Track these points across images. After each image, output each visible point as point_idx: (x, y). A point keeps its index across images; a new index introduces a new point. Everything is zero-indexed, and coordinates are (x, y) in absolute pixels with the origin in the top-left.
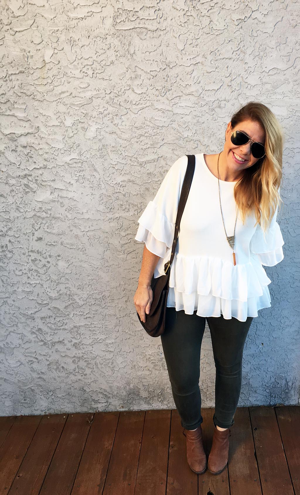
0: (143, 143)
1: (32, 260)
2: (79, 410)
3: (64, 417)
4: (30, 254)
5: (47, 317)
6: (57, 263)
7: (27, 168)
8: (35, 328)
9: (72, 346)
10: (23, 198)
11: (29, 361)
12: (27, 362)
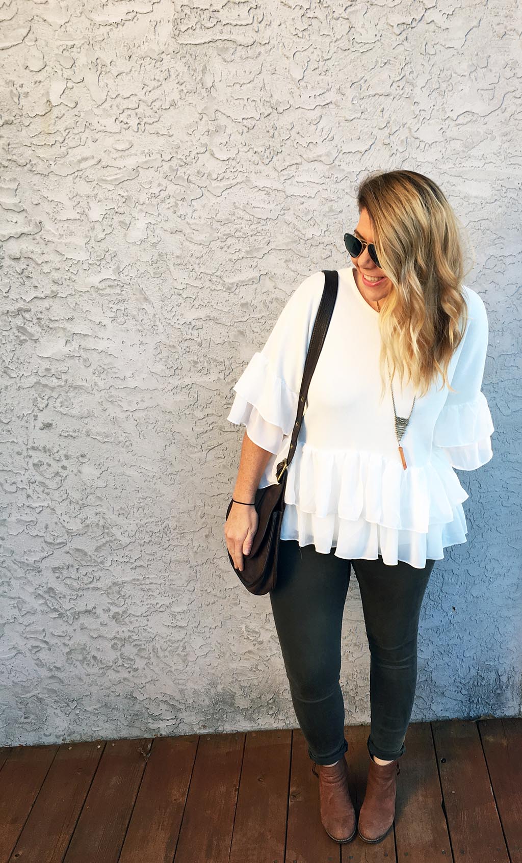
0: (232, 250)
1: (34, 465)
2: (125, 733)
3: (99, 747)
4: (31, 453)
5: (63, 568)
6: (80, 468)
7: (22, 298)
8: (43, 587)
9: (111, 619)
10: (15, 352)
11: (32, 646)
12: (29, 650)
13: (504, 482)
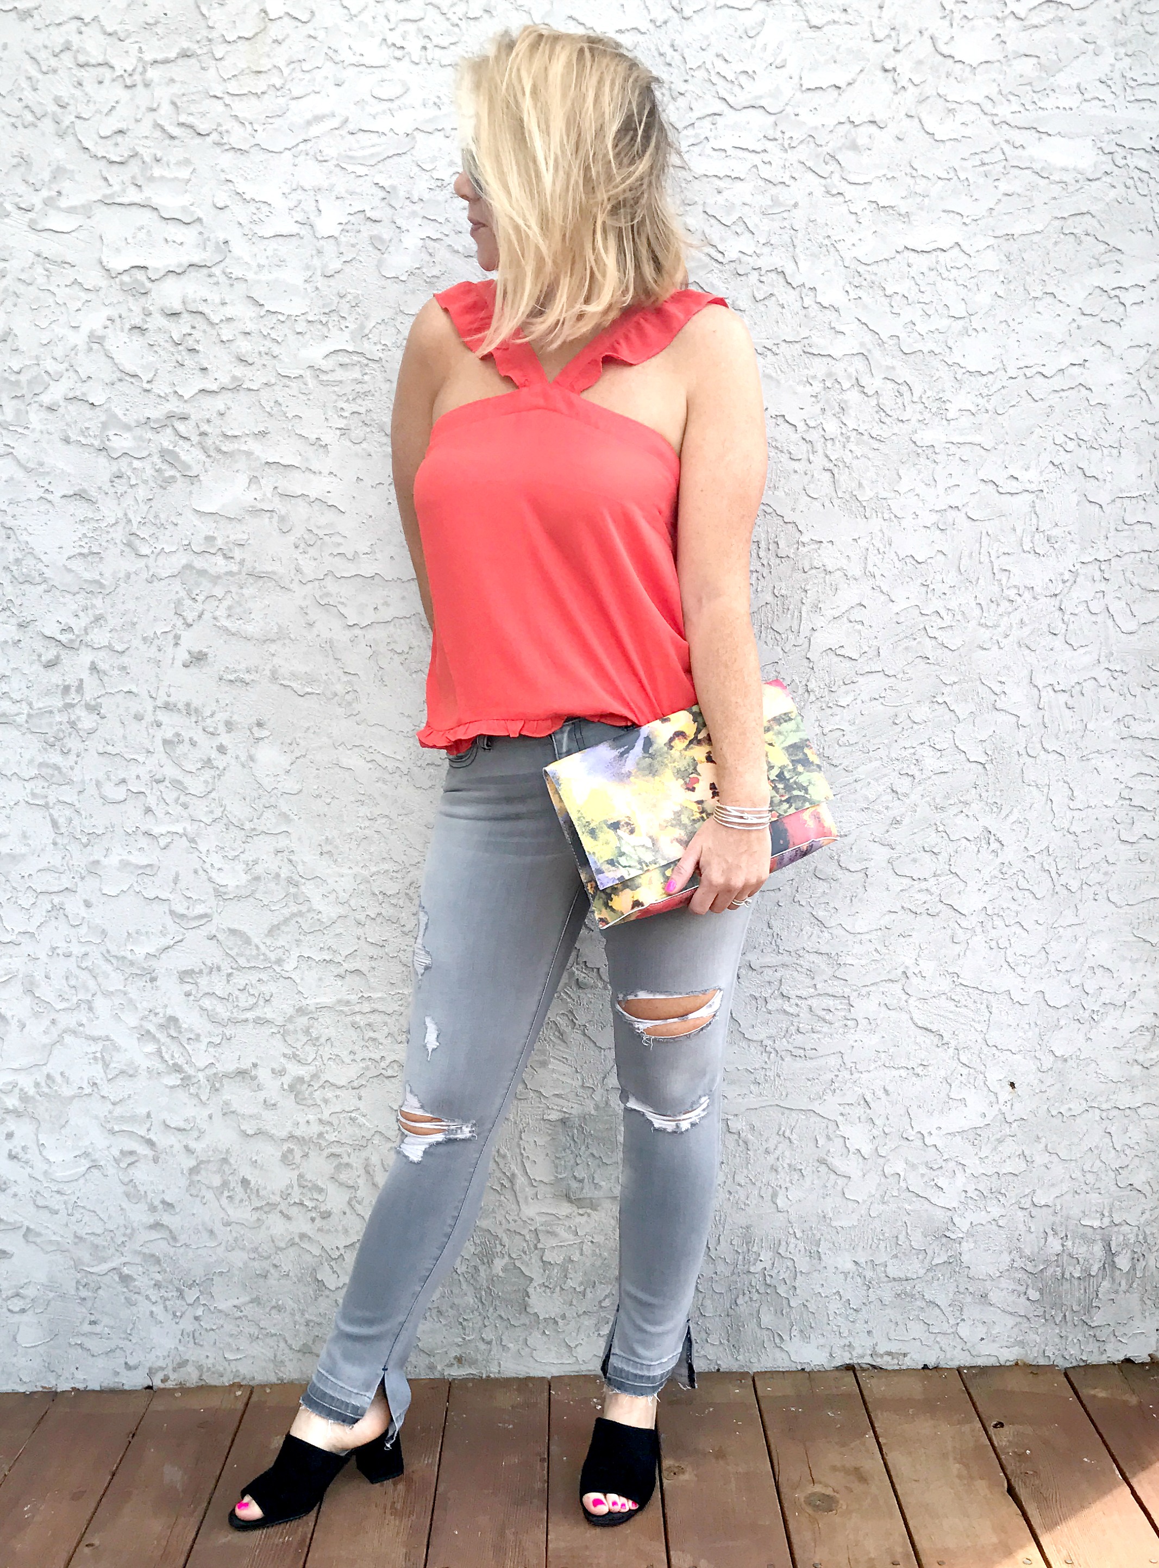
1: (166, 742)
4: (162, 716)
5: (201, 972)
6: (253, 751)
7: (176, 392)
8: (156, 1014)
9: (285, 1093)
10: (152, 503)
11: (122, 1152)
12: (115, 1159)
13: (1123, 786)
